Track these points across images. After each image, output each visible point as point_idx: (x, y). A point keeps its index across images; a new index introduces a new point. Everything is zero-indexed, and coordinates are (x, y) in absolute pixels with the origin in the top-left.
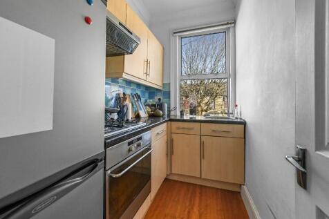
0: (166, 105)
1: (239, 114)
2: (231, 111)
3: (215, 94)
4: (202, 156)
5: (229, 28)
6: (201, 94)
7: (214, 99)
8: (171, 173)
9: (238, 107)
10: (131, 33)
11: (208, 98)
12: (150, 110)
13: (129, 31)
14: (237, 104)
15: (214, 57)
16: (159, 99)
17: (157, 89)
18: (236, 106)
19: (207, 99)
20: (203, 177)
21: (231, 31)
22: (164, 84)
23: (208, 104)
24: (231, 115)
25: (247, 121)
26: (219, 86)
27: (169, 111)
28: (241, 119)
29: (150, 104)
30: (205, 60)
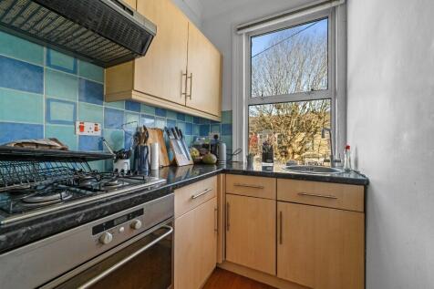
0: (224, 146)
1: (353, 164)
2: (336, 158)
3: (313, 129)
4: (279, 239)
5: (334, 8)
6: (292, 129)
7: (312, 136)
8: (225, 261)
9: (352, 150)
10: (132, 13)
11: (303, 134)
12: (198, 154)
13: (124, 7)
14: (348, 144)
15: (313, 74)
16: (216, 137)
17: (212, 121)
18: (348, 147)
19: (301, 137)
20: (279, 276)
21: (339, 12)
22: (223, 113)
23: (302, 144)
24: (337, 164)
25: (370, 179)
26: (320, 118)
27: (230, 155)
28: (357, 173)
29: (201, 144)
30: (299, 81)
